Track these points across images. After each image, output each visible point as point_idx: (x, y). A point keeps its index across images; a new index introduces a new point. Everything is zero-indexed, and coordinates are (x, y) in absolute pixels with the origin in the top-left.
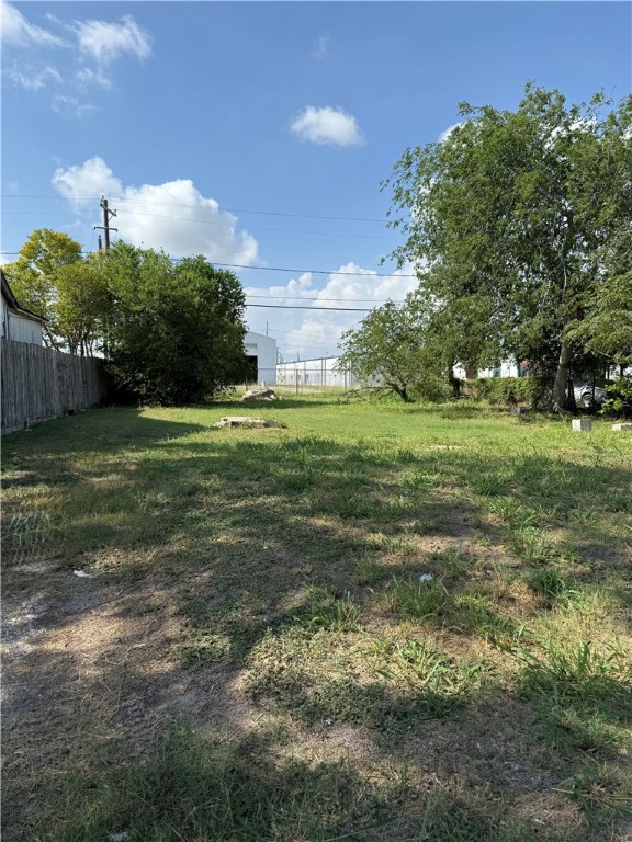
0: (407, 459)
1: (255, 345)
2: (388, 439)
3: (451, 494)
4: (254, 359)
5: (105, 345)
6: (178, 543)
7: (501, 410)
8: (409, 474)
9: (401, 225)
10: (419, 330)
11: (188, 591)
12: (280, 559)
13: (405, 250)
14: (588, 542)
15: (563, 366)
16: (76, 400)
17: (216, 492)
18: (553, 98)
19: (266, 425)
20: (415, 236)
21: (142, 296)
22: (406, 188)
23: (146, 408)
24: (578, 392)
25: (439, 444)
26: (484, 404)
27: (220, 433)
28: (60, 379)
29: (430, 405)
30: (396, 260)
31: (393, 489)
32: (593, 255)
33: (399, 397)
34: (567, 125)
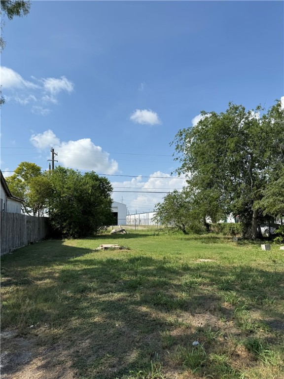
0: (186, 269)
1: (116, 208)
2: (177, 256)
3: (207, 290)
4: (116, 214)
5: (49, 211)
6: (75, 322)
7: (229, 239)
8: (186, 279)
9: (179, 159)
10: (189, 202)
11: (78, 352)
12: (124, 332)
13: (181, 169)
14: (272, 319)
15: (255, 218)
16: (34, 237)
17: (95, 290)
18: (240, 108)
19: (121, 249)
20: (185, 163)
21: (65, 190)
22: (180, 144)
23: (66, 240)
24: (263, 229)
25: (201, 258)
26: (221, 235)
27: (99, 253)
28: (28, 228)
29: (196, 236)
30: (177, 173)
31: (179, 288)
32: (263, 170)
33: (182, 232)
34: (247, 118)
